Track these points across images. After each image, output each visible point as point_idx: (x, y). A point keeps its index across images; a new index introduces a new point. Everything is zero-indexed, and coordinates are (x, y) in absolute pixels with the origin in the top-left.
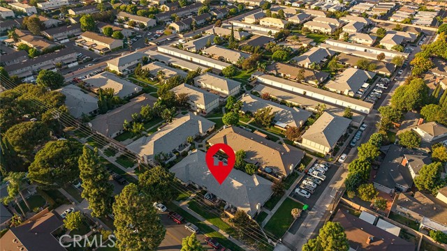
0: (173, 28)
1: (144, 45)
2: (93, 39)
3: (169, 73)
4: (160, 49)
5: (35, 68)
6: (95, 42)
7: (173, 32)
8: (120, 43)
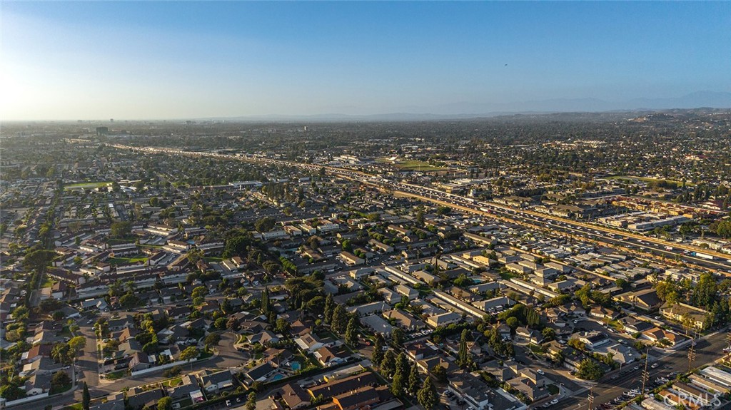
0: (403, 256)
1: (378, 264)
2: (347, 256)
3: (382, 281)
4: (386, 268)
5: (311, 269)
6: (348, 258)
7: (402, 258)
8: (362, 261)
